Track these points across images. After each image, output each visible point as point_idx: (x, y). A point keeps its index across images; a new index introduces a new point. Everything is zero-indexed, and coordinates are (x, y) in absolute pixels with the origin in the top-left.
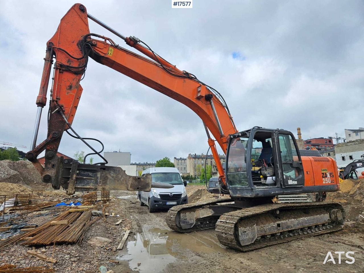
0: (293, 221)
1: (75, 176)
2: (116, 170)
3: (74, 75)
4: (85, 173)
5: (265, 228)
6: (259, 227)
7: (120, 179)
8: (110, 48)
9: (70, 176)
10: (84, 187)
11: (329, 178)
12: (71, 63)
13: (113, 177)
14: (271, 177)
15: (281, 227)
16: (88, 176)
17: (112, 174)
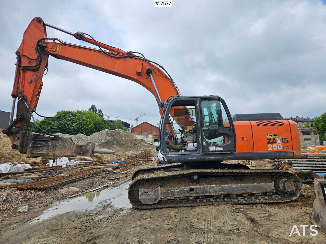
0: (213, 187)
1: (30, 145)
2: (63, 140)
3: (33, 72)
4: (40, 143)
5: (173, 191)
6: (164, 190)
7: (66, 147)
8: (59, 46)
9: (28, 145)
10: (40, 152)
11: (279, 143)
12: (31, 64)
13: (60, 145)
14: (193, 144)
15: (195, 192)
16: (42, 144)
17: (60, 143)
